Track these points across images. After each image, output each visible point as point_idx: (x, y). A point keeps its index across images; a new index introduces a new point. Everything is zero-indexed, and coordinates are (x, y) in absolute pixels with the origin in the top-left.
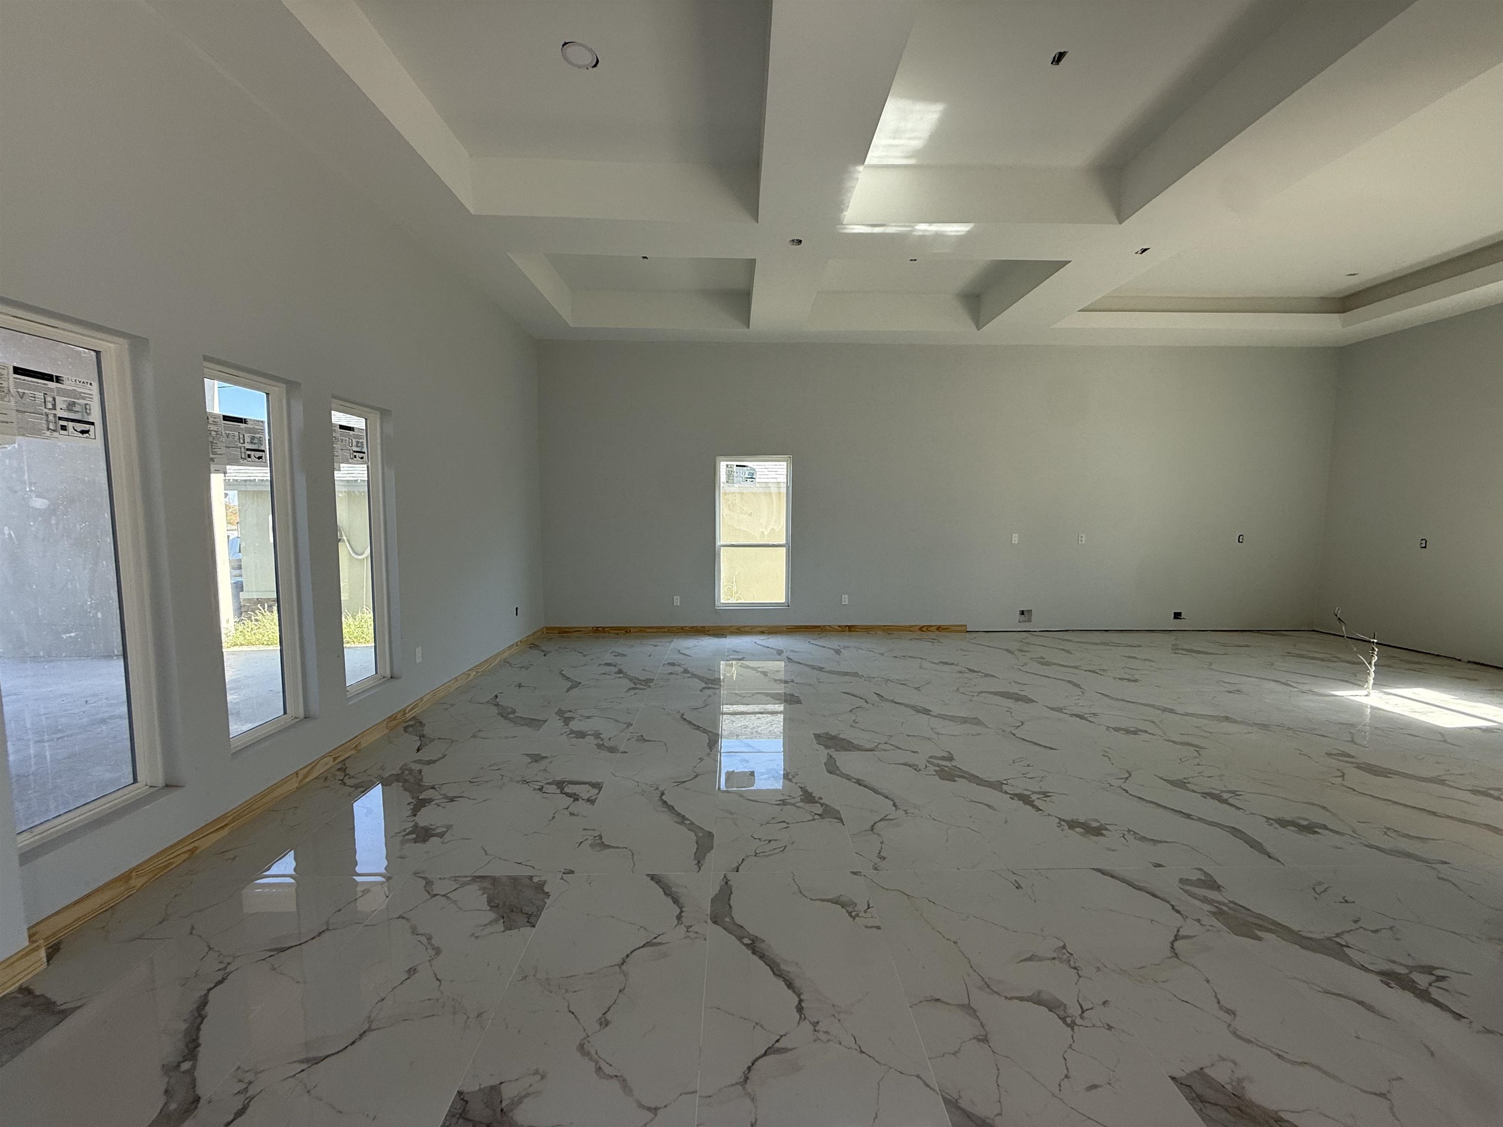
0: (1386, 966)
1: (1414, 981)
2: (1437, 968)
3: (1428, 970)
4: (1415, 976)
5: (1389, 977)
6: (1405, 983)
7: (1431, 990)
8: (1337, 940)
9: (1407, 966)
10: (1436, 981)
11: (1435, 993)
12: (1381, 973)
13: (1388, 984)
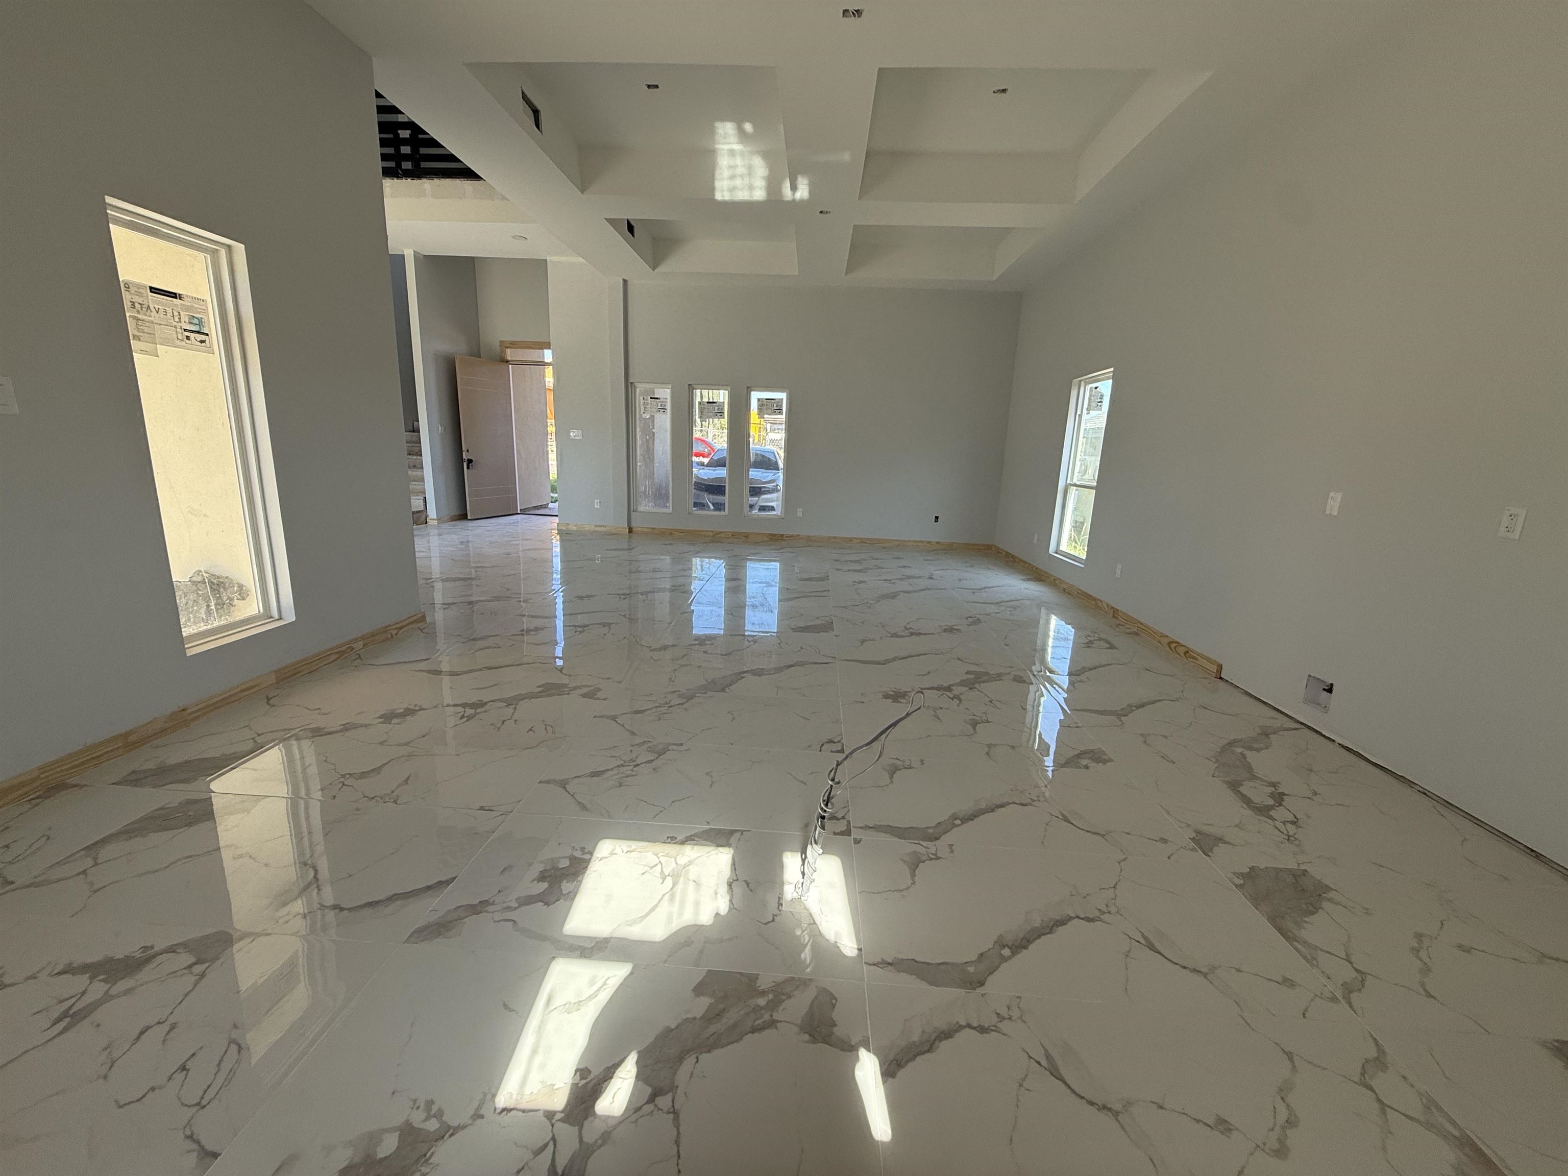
0: (487, 707)
1: (471, 708)
2: (466, 721)
3: (470, 718)
4: (472, 711)
5: (482, 704)
6: (473, 706)
7: (463, 710)
8: (514, 706)
9: (478, 713)
10: (463, 715)
11: (461, 709)
12: (486, 703)
13: (479, 701)
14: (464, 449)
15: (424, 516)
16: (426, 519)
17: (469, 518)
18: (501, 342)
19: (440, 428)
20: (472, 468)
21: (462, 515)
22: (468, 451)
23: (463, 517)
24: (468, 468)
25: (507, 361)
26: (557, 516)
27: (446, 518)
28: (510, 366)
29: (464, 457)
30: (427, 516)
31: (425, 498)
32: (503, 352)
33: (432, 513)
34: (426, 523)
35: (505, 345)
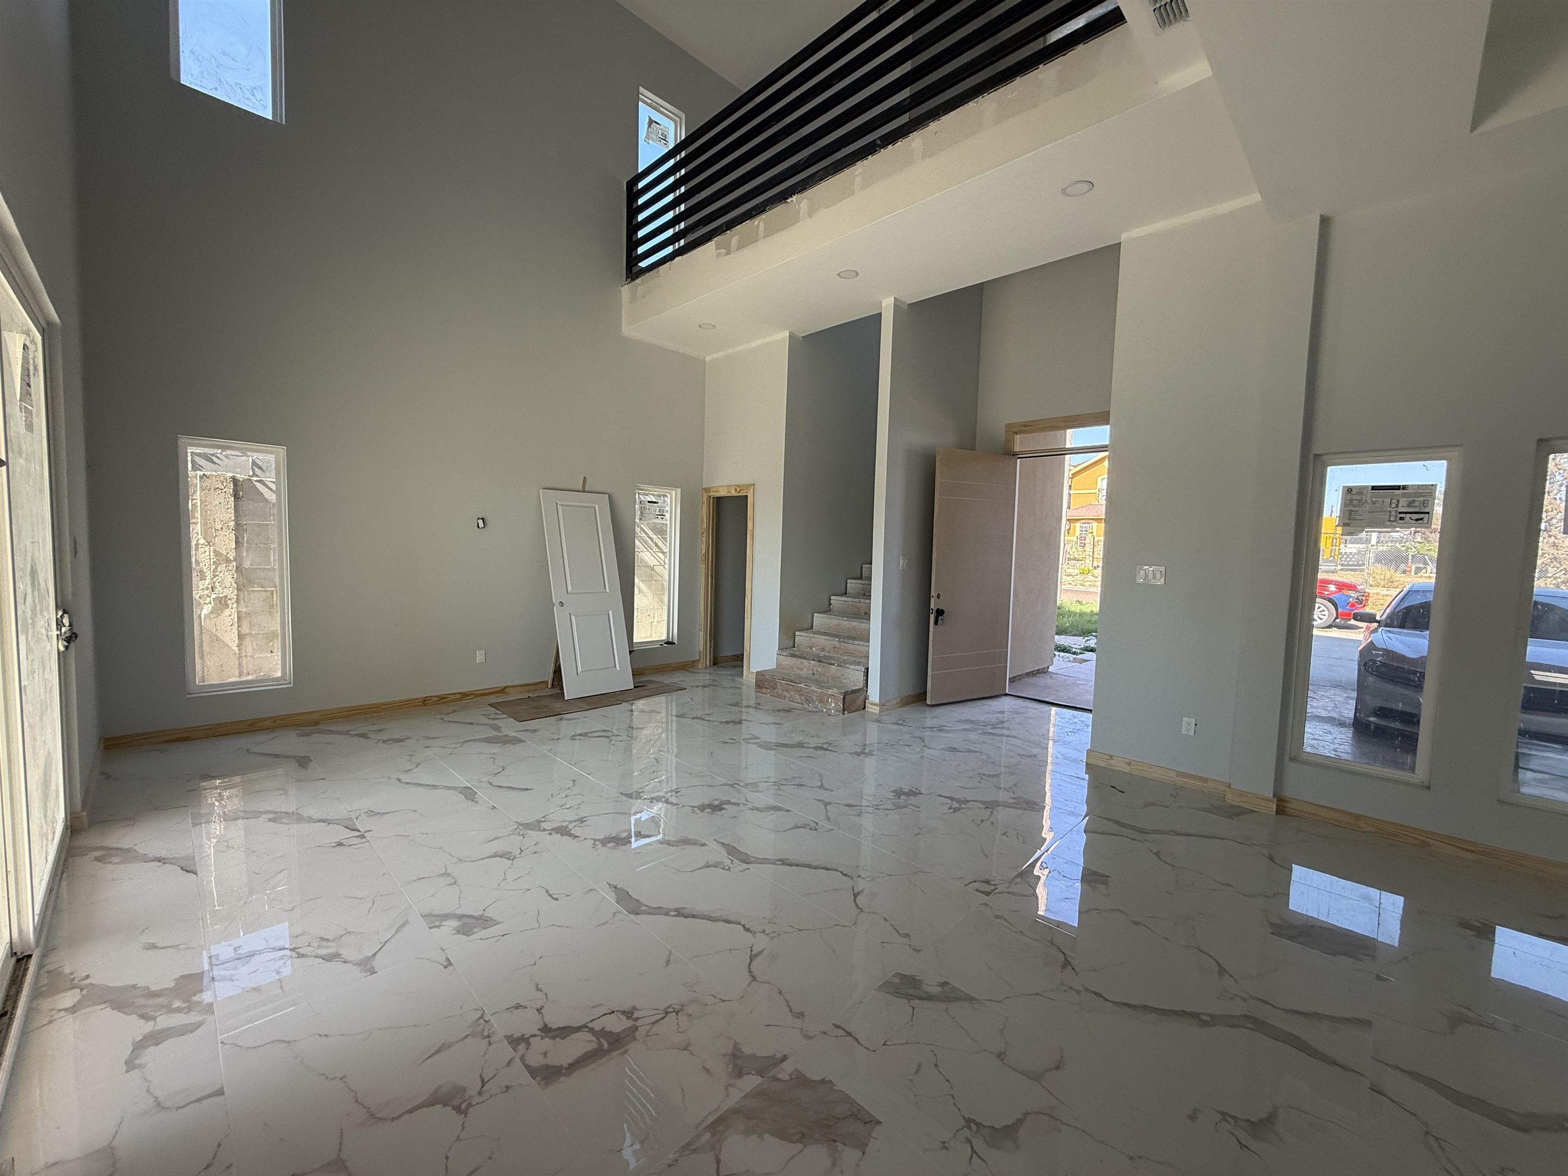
14: (933, 593)
15: (862, 698)
16: (865, 702)
17: (928, 702)
18: (1008, 425)
19: (902, 561)
20: (942, 624)
21: (920, 694)
22: (938, 596)
23: (919, 698)
24: (936, 623)
25: (1014, 454)
26: (1090, 711)
27: (894, 702)
28: (1019, 460)
29: (932, 606)
30: (866, 698)
31: (867, 669)
32: (1009, 441)
33: (874, 693)
34: (864, 708)
35: (1014, 430)
